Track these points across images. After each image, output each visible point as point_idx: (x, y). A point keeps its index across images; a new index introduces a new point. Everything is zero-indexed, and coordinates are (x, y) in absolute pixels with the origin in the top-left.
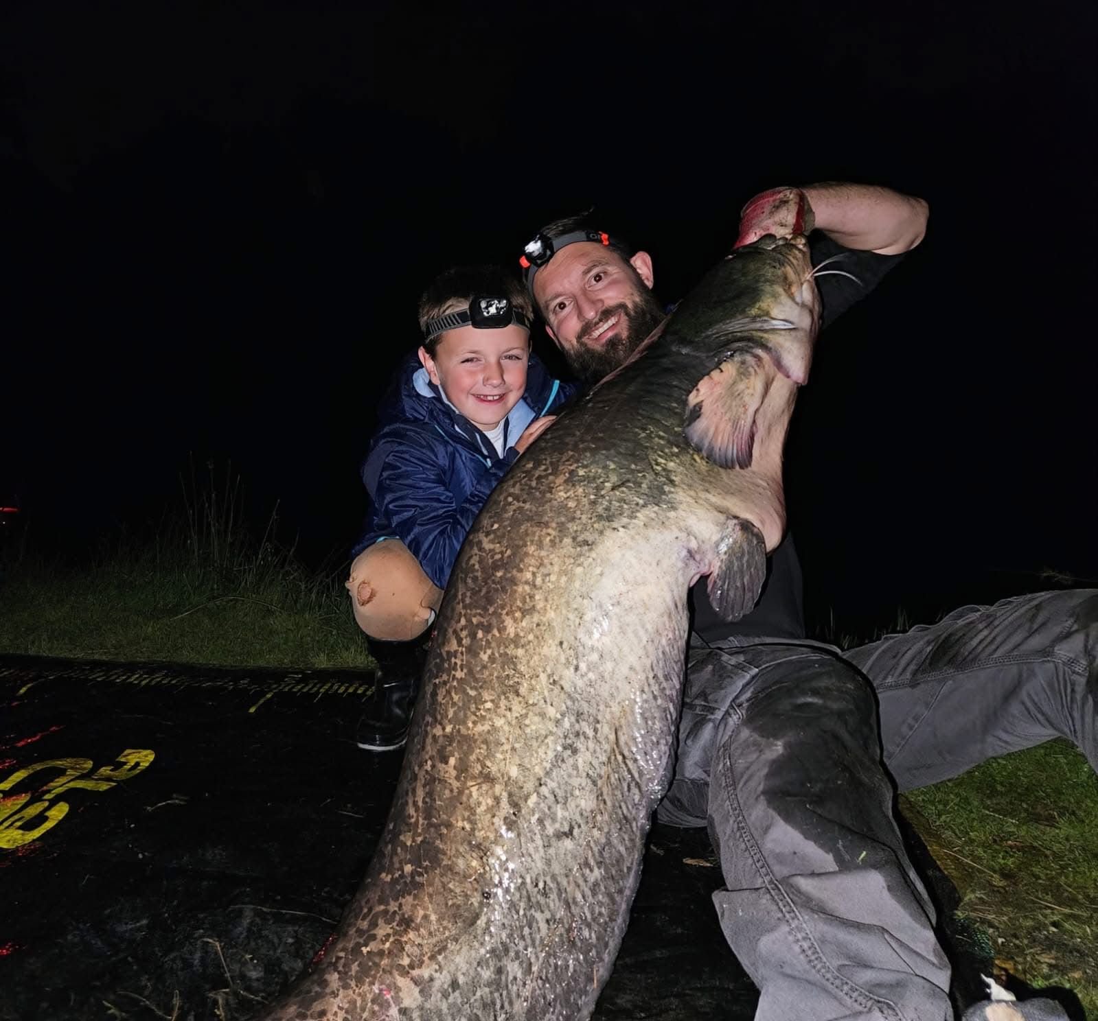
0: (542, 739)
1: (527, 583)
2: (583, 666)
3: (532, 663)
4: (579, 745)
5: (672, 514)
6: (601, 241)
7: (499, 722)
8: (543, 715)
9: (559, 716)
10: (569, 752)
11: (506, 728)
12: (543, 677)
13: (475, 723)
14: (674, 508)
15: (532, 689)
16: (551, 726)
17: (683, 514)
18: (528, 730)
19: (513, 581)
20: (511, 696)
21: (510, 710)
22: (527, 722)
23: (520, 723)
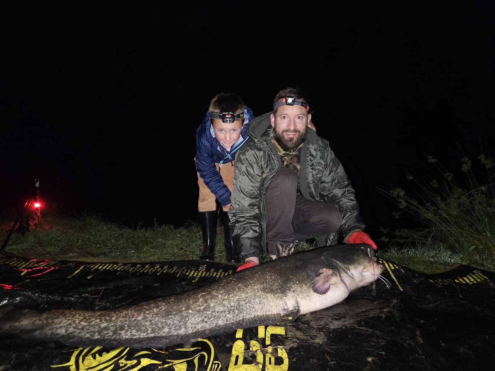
0: (224, 306)
1: (250, 283)
2: (248, 305)
3: (238, 293)
4: (231, 313)
5: (284, 298)
6: (306, 108)
7: (220, 296)
8: (230, 303)
9: (233, 306)
10: (228, 312)
11: (220, 298)
12: (237, 297)
13: (215, 292)
14: (286, 296)
15: (233, 297)
16: (229, 306)
17: (287, 299)
18: (224, 302)
19: (248, 280)
20: (228, 294)
21: (224, 296)
22: (225, 301)
23: (224, 300)
